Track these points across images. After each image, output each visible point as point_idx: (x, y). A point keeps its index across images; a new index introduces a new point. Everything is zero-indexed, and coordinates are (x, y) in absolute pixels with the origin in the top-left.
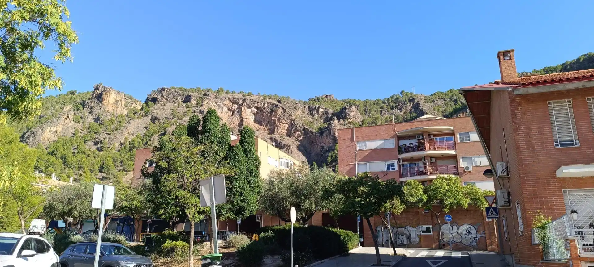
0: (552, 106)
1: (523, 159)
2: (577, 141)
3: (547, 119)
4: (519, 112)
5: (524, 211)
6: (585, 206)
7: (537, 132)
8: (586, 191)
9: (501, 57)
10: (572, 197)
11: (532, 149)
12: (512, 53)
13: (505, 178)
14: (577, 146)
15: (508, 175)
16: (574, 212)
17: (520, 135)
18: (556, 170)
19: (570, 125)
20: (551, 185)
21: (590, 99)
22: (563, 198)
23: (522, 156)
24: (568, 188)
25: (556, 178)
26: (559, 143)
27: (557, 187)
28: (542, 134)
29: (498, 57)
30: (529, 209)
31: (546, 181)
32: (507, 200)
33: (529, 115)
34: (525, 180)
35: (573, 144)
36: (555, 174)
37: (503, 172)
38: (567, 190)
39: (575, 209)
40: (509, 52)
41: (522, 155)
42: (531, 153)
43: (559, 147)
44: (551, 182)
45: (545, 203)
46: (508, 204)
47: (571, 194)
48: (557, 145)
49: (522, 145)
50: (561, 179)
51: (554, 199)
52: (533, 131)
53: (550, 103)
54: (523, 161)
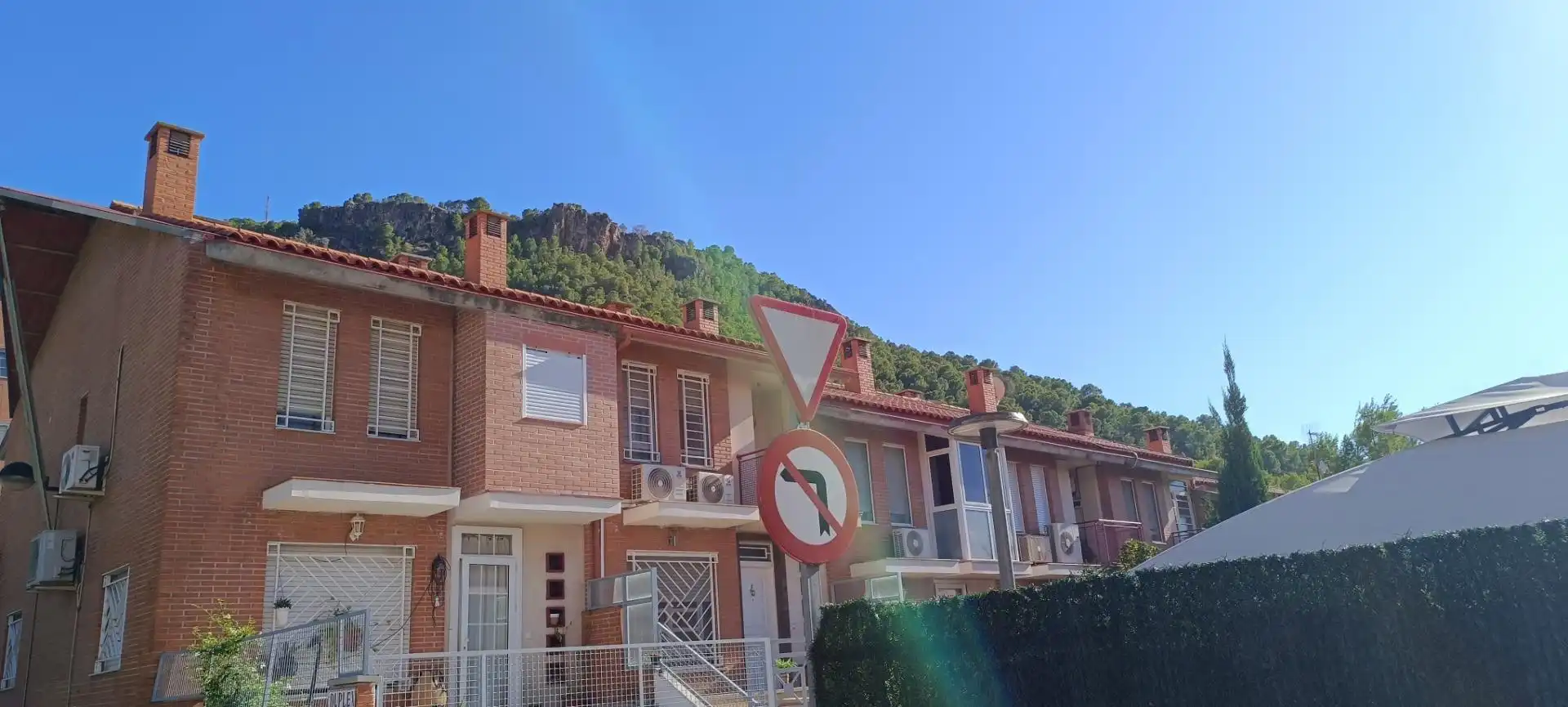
0: (291, 316)
1: (185, 444)
2: (329, 421)
3: (274, 347)
4: (207, 311)
5: (145, 598)
6: (311, 589)
7: (240, 377)
8: (323, 550)
9: (163, 143)
10: (287, 564)
11: (217, 421)
12: (194, 142)
13: (85, 496)
14: (328, 431)
15: (99, 487)
16: (283, 604)
17: (194, 377)
18: (265, 489)
19: (322, 377)
20: (243, 527)
21: (378, 322)
22: (265, 566)
23: (187, 436)
24: (285, 540)
25: (259, 509)
26: (287, 417)
27: (256, 536)
28: (251, 384)
29: (153, 137)
30: (168, 595)
31: (235, 515)
32: (70, 565)
33: (231, 326)
34: (178, 507)
35: (316, 426)
36: (260, 500)
37: (86, 477)
38: (278, 544)
39: (287, 597)
40: (189, 135)
41: (186, 433)
42: (211, 432)
43: (285, 427)
44: (245, 519)
45: (217, 578)
46: (70, 578)
47: (286, 555)
48: (281, 421)
49: (191, 406)
50: (271, 514)
51: (242, 568)
52: (232, 370)
53: (289, 308)
54: (185, 452)
